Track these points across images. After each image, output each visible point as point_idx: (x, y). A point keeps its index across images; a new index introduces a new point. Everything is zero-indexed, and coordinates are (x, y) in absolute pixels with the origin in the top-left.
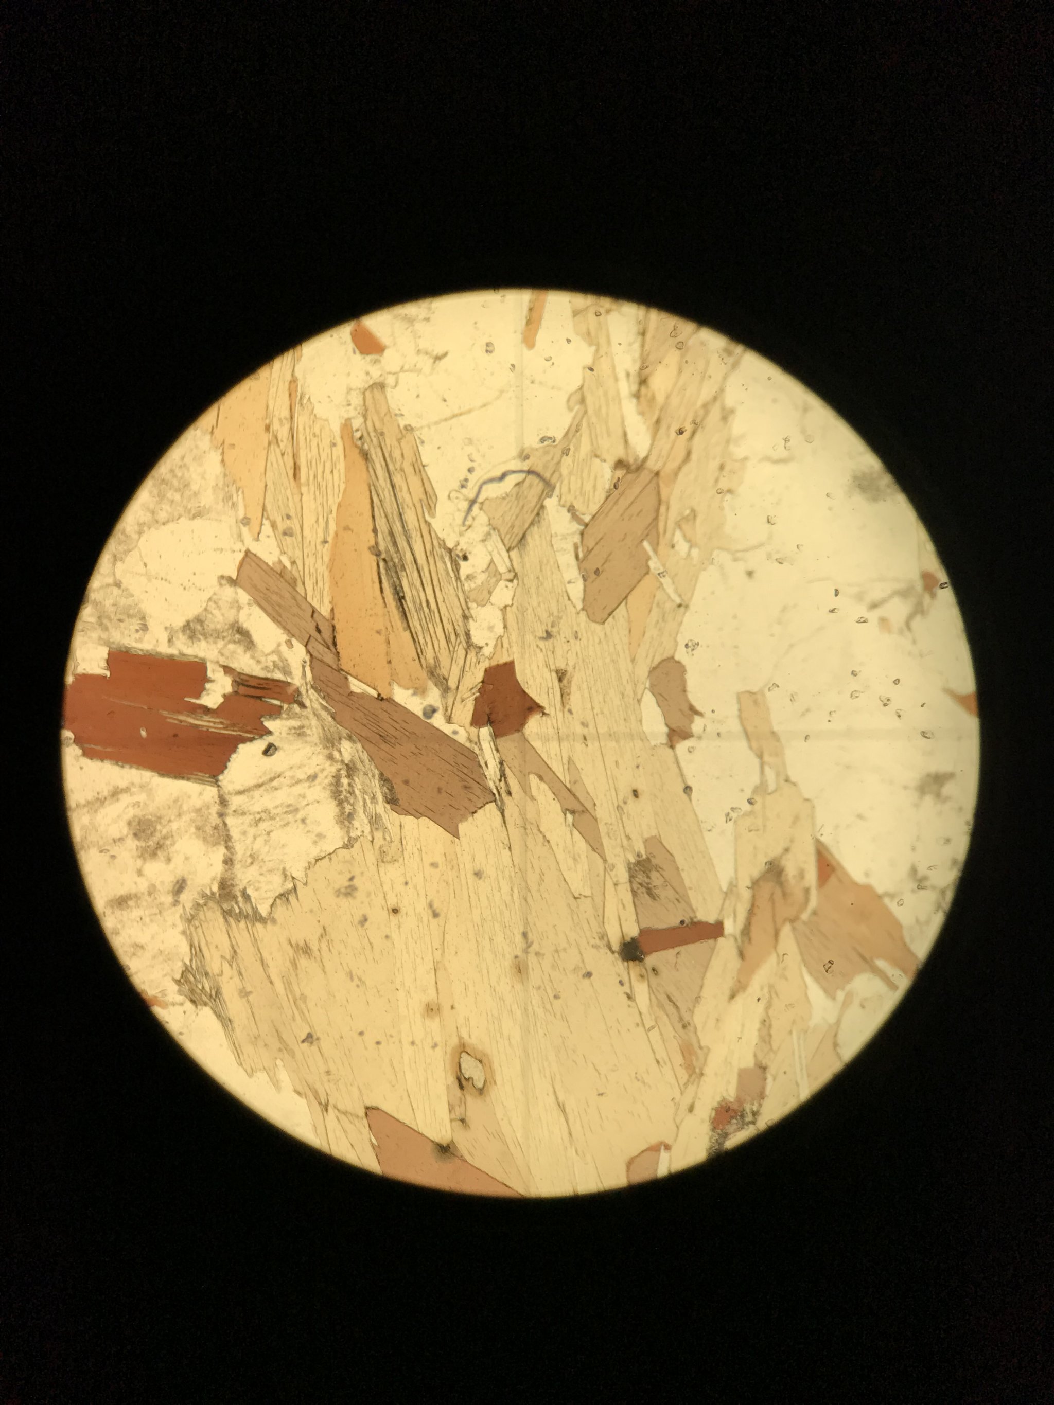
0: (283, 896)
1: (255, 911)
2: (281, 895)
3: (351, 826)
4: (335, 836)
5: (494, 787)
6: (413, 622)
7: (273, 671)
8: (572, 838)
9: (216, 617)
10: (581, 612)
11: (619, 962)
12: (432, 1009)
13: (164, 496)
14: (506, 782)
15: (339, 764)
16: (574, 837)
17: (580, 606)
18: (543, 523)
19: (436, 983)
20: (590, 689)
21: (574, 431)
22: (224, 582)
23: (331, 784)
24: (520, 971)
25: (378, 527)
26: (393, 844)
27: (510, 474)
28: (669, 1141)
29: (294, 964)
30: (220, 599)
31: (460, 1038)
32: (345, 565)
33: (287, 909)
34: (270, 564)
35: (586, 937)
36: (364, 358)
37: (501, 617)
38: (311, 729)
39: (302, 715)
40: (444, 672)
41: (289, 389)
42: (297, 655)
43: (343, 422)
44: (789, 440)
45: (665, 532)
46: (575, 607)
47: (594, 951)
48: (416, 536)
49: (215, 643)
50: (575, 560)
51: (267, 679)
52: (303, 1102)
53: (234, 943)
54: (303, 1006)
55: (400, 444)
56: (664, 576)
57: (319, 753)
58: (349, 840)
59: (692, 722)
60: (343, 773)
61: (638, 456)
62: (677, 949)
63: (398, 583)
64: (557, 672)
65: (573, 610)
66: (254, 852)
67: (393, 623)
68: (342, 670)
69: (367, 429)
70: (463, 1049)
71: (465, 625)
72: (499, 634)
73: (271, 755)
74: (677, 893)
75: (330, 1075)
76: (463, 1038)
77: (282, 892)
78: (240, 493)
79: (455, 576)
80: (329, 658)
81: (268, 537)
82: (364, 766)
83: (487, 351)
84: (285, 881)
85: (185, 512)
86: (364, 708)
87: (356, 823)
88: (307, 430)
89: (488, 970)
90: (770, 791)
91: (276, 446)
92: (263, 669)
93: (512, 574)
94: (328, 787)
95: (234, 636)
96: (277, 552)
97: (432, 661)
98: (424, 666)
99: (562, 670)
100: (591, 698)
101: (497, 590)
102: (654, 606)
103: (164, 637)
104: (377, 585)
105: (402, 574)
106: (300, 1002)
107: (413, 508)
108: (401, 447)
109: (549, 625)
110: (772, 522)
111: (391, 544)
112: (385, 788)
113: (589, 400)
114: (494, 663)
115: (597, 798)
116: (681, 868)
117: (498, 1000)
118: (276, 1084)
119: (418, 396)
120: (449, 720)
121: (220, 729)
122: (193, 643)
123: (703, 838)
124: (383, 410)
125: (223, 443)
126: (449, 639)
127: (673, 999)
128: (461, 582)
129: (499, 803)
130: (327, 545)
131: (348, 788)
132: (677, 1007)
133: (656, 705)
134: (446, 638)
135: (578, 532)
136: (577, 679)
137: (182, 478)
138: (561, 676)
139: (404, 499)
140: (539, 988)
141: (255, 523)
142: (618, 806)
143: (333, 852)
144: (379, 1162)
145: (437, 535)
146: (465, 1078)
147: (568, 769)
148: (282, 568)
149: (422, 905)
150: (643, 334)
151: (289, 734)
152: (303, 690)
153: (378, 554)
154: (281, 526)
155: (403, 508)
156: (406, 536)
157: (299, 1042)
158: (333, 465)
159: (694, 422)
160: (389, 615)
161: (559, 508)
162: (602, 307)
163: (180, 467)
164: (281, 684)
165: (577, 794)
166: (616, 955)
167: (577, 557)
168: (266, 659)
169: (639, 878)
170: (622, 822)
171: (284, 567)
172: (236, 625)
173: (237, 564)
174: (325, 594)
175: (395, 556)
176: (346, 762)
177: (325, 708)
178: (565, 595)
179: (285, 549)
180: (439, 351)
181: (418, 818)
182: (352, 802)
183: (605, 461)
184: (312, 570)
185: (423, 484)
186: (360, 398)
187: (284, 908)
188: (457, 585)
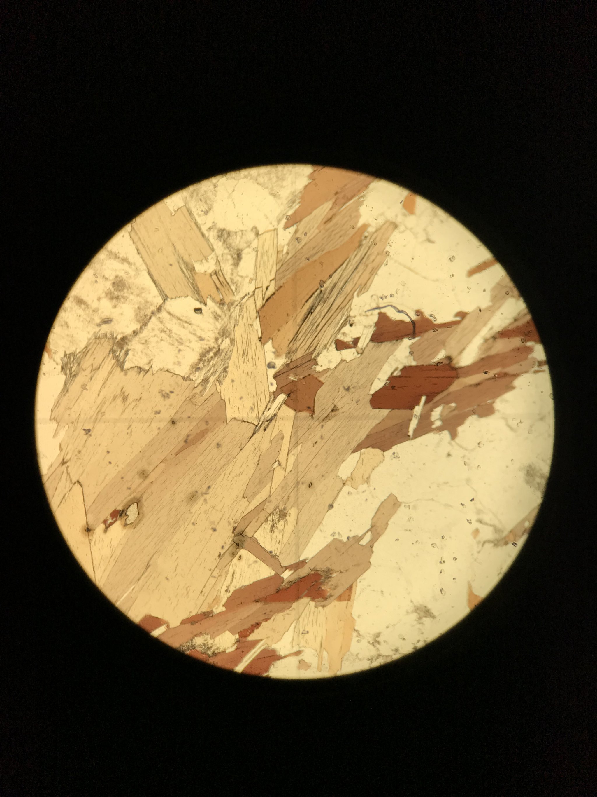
1: (124, 362)
2: (139, 368)
3: (194, 373)
4: (184, 370)
5: (261, 420)
6: (304, 326)
7: (234, 283)
8: (268, 473)
9: (236, 239)
10: (370, 396)
11: (231, 539)
12: (144, 474)
13: (270, 174)
14: (269, 424)
15: (217, 345)
17: (372, 392)
18: (396, 346)
19: (157, 466)
20: (339, 427)
21: (446, 326)
22: (254, 230)
23: (205, 349)
24: (191, 498)
25: (333, 276)
26: (201, 397)
27: (405, 314)
28: (172, 626)
29: (115, 398)
30: (245, 235)
31: (142, 497)
32: (305, 276)
34: (279, 243)
35: (230, 516)
36: (402, 209)
37: (338, 362)
38: (222, 321)
39: (225, 312)
40: (294, 357)
42: (249, 288)
43: (367, 223)
44: (522, 423)
45: (436, 402)
46: (370, 390)
47: (227, 524)
48: (343, 296)
49: (225, 248)
50: (390, 374)
51: (228, 284)
52: (58, 452)
53: (102, 364)
54: (99, 417)
55: (377, 256)
56: (416, 418)
57: (214, 333)
58: (187, 377)
59: (363, 484)
60: (215, 350)
61: (459, 363)
62: (258, 559)
63: (316, 305)
64: (335, 406)
65: (368, 391)
66: (149, 340)
67: (297, 318)
68: (259, 313)
69: (372, 236)
70: (138, 501)
71: (322, 350)
72: (330, 367)
73: (197, 313)
74: (282, 539)
75: (79, 453)
77: (141, 367)
78: (299, 205)
79: (340, 328)
80: (260, 303)
81: (290, 233)
82: (225, 357)
83: (450, 259)
84: (147, 364)
85: (271, 188)
86: (250, 336)
87: (197, 374)
88: (349, 211)
90: (360, 544)
91: (332, 203)
92: (231, 278)
93: (362, 351)
94: (203, 349)
95: (235, 254)
96: (286, 242)
97: (294, 349)
98: (289, 347)
99: (337, 408)
100: (336, 430)
101: (349, 350)
102: (400, 425)
103: (209, 225)
104: (308, 297)
105: (321, 304)
106: (100, 414)
107: (354, 285)
109: (352, 386)
110: (480, 446)
111: (330, 288)
112: (223, 374)
113: (466, 322)
114: (316, 376)
115: (294, 470)
117: (171, 499)
118: (56, 434)
119: (405, 246)
120: (275, 377)
121: (190, 282)
122: (217, 239)
123: (315, 531)
124: (386, 236)
125: (314, 180)
126: (310, 348)
127: (235, 576)
128: (339, 332)
129: (257, 429)
130: (307, 261)
131: (209, 358)
132: (232, 580)
133: (356, 462)
134: (310, 346)
135: (404, 365)
136: (338, 418)
138: (335, 409)
139: (355, 277)
140: (191, 513)
141: (291, 222)
142: (298, 482)
143: (177, 375)
144: (59, 506)
145: (351, 304)
146: (126, 513)
148: (281, 250)
149: (185, 432)
150: (516, 320)
151: (212, 313)
152: (236, 303)
153: (321, 286)
154: (298, 235)
155: (350, 280)
156: (339, 291)
157: (82, 429)
158: (344, 235)
159: (495, 375)
160: (299, 313)
161: (408, 347)
162: (512, 291)
164: (231, 292)
165: (289, 460)
166: (233, 535)
167: (392, 373)
168: (236, 276)
169: (275, 517)
170: (293, 489)
171: (283, 251)
172: (240, 251)
173: (267, 229)
174: (285, 278)
175: (327, 294)
176: (220, 348)
177: (236, 320)
178: (372, 382)
179: (290, 245)
180: (432, 238)
182: (205, 364)
183: (445, 351)
184: (291, 264)
185: (368, 280)
186: (383, 222)
187: (135, 374)
188: (337, 331)
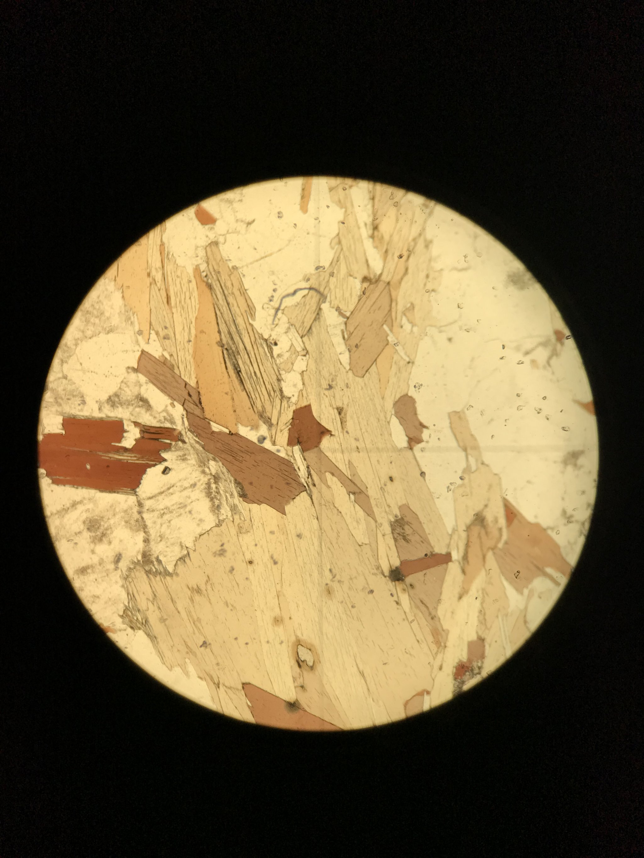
0: (182, 559)
1: (165, 570)
2: (180, 559)
3: (219, 513)
4: (210, 520)
5: (305, 482)
6: (247, 385)
7: (164, 422)
8: (355, 509)
9: (126, 392)
10: (349, 371)
11: (390, 582)
12: (278, 621)
13: (89, 321)
14: (312, 478)
15: (209, 475)
16: (356, 508)
17: (348, 367)
18: (322, 319)
19: (279, 604)
20: (358, 418)
21: (336, 261)
22: (130, 371)
23: (205, 488)
24: (329, 593)
25: (221, 329)
26: (246, 522)
27: (299, 291)
28: (429, 689)
29: (192, 600)
30: (128, 381)
31: (297, 636)
32: (203, 354)
33: (185, 566)
34: (157, 357)
35: (368, 569)
36: (204, 227)
37: (300, 378)
38: (190, 455)
39: (184, 448)
40: (268, 414)
41: (160, 250)
42: (178, 411)
43: (195, 267)
44: (467, 257)
45: (396, 318)
46: (345, 368)
47: (374, 577)
48: (245, 333)
49: (127, 408)
50: (343, 340)
51: (161, 427)
52: (204, 683)
53: (154, 590)
54: (199, 625)
55: (230, 278)
56: (398, 345)
57: (196, 470)
58: (219, 522)
59: (422, 432)
60: (212, 481)
61: (376, 273)
62: (424, 572)
63: (236, 362)
64: (337, 409)
65: (344, 371)
66: (162, 533)
67: (235, 387)
68: (206, 418)
69: (209, 270)
70: (299, 643)
71: (279, 385)
72: (300, 389)
73: (167, 474)
74: (421, 537)
75: (219, 665)
76: (298, 636)
77: (181, 557)
78: (135, 315)
79: (271, 355)
80: (197, 412)
81: (155, 341)
82: (224, 476)
83: (279, 217)
84: (182, 550)
85: (102, 330)
86: (222, 440)
87: (222, 511)
88: (173, 274)
89: (310, 593)
90: (473, 471)
91: (155, 285)
92: (158, 422)
93: (305, 351)
94: (204, 491)
95: (139, 403)
96: (160, 349)
97: (260, 409)
98: (256, 412)
99: (340, 407)
100: (359, 423)
101: (297, 361)
102: (393, 363)
103: (96, 407)
104: (223, 365)
105: (238, 357)
106: (196, 623)
107: (241, 316)
108: (231, 280)
109: (330, 381)
110: (461, 307)
111: (230, 339)
112: (238, 488)
113: (344, 242)
114: (298, 407)
115: (368, 484)
116: (422, 522)
117: (318, 611)
118: (187, 674)
119: (239, 248)
120: (274, 443)
121: (135, 460)
122: (114, 409)
123: (434, 503)
124: (218, 258)
125: (123, 286)
126: (270, 394)
127: (424, 602)
128: (274, 359)
129: (309, 492)
130: (191, 343)
131: (216, 490)
132: (427, 607)
133: (399, 424)
134: (268, 393)
135: (343, 323)
136: (350, 413)
137: (99, 309)
138: (340, 411)
139: (235, 312)
140: (342, 602)
141: (146, 333)
142: (381, 488)
143: (210, 530)
144: (253, 716)
145: (257, 332)
146: (301, 660)
147: (349, 467)
148: (164, 359)
149: (267, 557)
150: (373, 199)
151: (177, 460)
152: (183, 433)
153: (222, 346)
154: (162, 334)
155: (235, 316)
156: (238, 333)
157: (199, 647)
158: (191, 294)
159: (408, 250)
160: (232, 383)
161: (331, 309)
162: (346, 184)
163: (98, 302)
164: (170, 430)
165: (355, 482)
166: (388, 578)
167: (344, 338)
168: (159, 416)
169: (397, 530)
170: (385, 497)
171: (166, 358)
172: (139, 396)
173: (137, 359)
174: (192, 373)
175: (233, 346)
176: (213, 474)
177: (197, 442)
178: (338, 362)
179: (166, 348)
180: (249, 219)
181: (260, 505)
182: (218, 498)
183: (356, 278)
184: (183, 359)
185: (246, 301)
186: (204, 252)
187: (183, 566)
188: (272, 361)
